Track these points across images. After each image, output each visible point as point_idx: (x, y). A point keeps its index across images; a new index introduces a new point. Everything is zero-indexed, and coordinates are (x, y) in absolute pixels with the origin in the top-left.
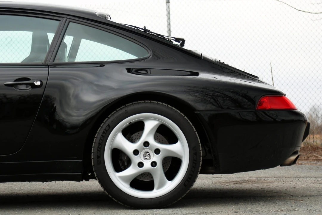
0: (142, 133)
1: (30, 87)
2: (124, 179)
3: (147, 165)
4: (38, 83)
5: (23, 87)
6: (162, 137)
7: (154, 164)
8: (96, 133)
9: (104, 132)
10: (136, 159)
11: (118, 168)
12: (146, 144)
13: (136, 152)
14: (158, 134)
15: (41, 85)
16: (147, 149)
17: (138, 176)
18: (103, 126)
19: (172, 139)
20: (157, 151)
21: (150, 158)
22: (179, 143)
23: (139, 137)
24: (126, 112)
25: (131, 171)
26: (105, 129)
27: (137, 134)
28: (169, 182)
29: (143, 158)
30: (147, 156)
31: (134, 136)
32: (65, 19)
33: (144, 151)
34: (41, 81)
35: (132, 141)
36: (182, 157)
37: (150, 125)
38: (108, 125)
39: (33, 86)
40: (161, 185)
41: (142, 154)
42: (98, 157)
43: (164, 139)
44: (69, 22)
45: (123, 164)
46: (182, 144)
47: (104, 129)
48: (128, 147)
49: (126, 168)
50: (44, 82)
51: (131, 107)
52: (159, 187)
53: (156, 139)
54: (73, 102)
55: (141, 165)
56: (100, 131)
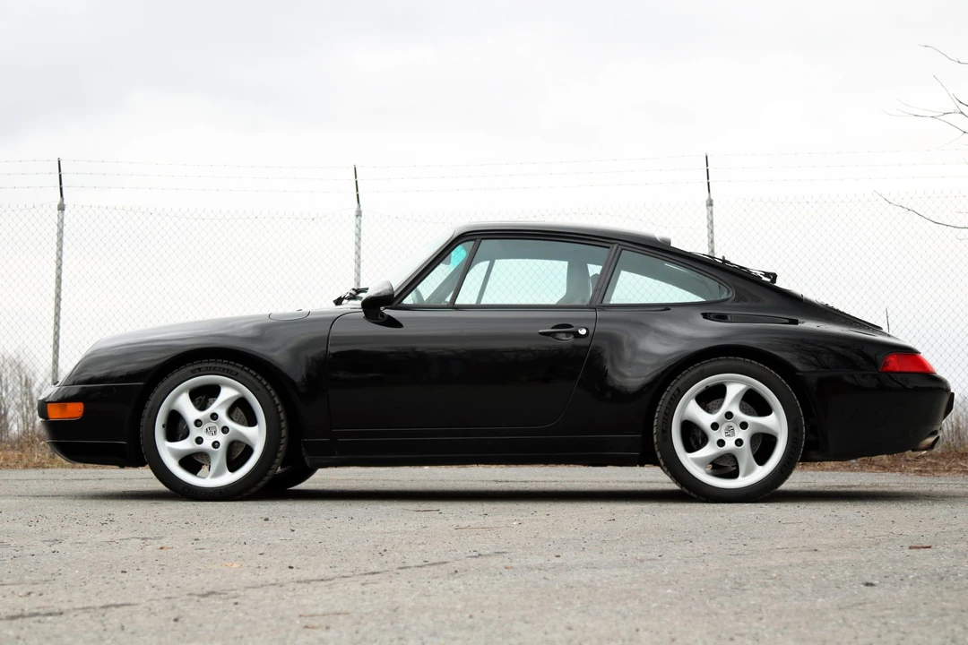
0: (723, 402)
1: (571, 337)
2: (699, 462)
3: (730, 444)
4: (583, 332)
5: (563, 337)
6: (749, 406)
7: (739, 442)
8: (660, 399)
9: (671, 399)
10: (715, 436)
11: (690, 448)
12: (729, 416)
13: (715, 426)
14: (744, 403)
15: (587, 333)
16: (730, 423)
17: (715, 460)
18: (671, 389)
19: (765, 410)
20: (744, 425)
21: (734, 435)
22: (773, 414)
23: (720, 406)
24: (702, 371)
25: (709, 451)
27: (714, 402)
28: (759, 468)
29: (724, 434)
30: (730, 431)
31: (710, 405)
32: (615, 246)
33: (726, 424)
34: (587, 329)
35: (708, 410)
36: (777, 434)
37: (734, 390)
38: (678, 389)
39: (577, 335)
40: (749, 471)
41: (722, 429)
42: (664, 431)
43: (752, 409)
44: (622, 249)
45: (697, 442)
46: (778, 415)
47: (672, 393)
48: (705, 419)
49: (699, 447)
50: (591, 332)
51: (708, 365)
52: (746, 474)
53: (743, 409)
54: (627, 354)
55: (721, 443)
56: (666, 397)
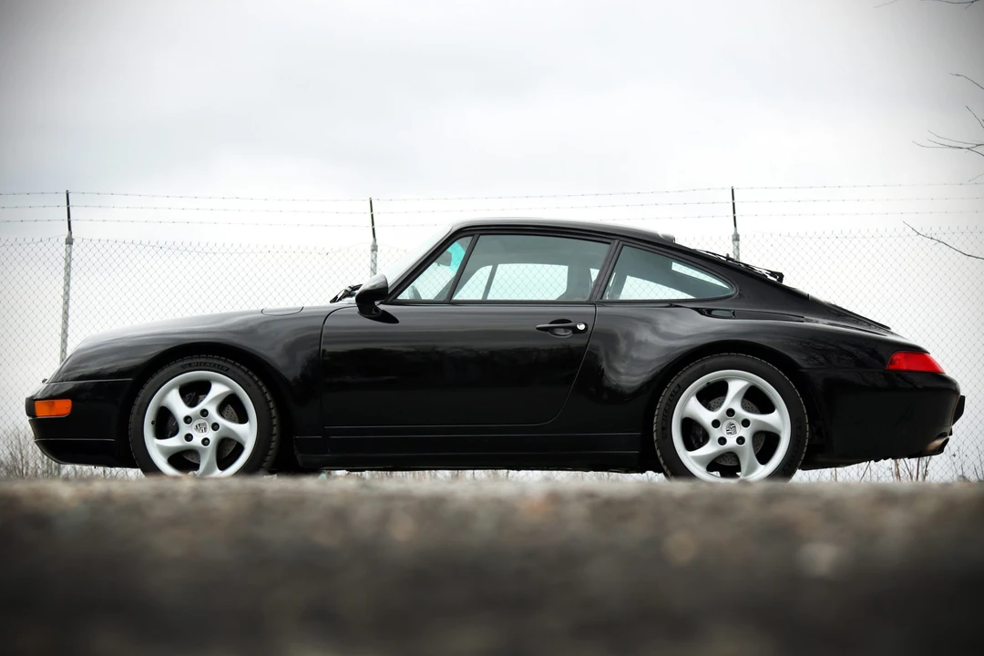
0: (724, 400)
1: (570, 332)
2: (699, 460)
3: (731, 442)
4: (581, 327)
5: (561, 332)
6: (751, 405)
7: (741, 440)
8: (661, 395)
9: (671, 395)
10: (716, 433)
11: (691, 445)
12: (731, 414)
13: (716, 424)
14: (746, 401)
15: (586, 329)
16: (731, 420)
17: (716, 458)
18: (671, 387)
19: (767, 407)
20: (746, 423)
21: (735, 432)
22: (776, 411)
23: (720, 405)
24: (703, 368)
25: (709, 449)
26: (674, 391)
27: (716, 400)
28: (761, 467)
29: (725, 432)
30: (732, 429)
31: (712, 403)
32: (616, 242)
33: (726, 423)
34: (586, 325)
35: (711, 408)
36: (780, 432)
37: (736, 387)
38: (678, 385)
39: (575, 330)
40: (751, 469)
41: (724, 426)
42: (663, 429)
43: (754, 407)
44: (623, 245)
45: (697, 441)
46: (780, 413)
47: (672, 389)
48: (706, 416)
49: (700, 445)
50: (590, 329)
51: (710, 361)
52: (747, 472)
53: (744, 407)
55: (722, 441)
56: (666, 393)
